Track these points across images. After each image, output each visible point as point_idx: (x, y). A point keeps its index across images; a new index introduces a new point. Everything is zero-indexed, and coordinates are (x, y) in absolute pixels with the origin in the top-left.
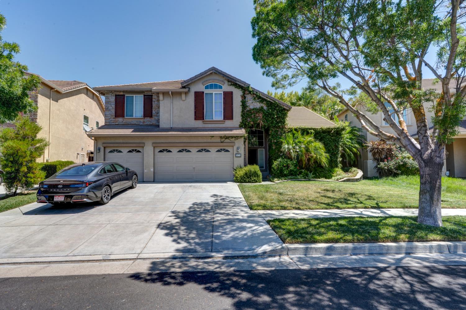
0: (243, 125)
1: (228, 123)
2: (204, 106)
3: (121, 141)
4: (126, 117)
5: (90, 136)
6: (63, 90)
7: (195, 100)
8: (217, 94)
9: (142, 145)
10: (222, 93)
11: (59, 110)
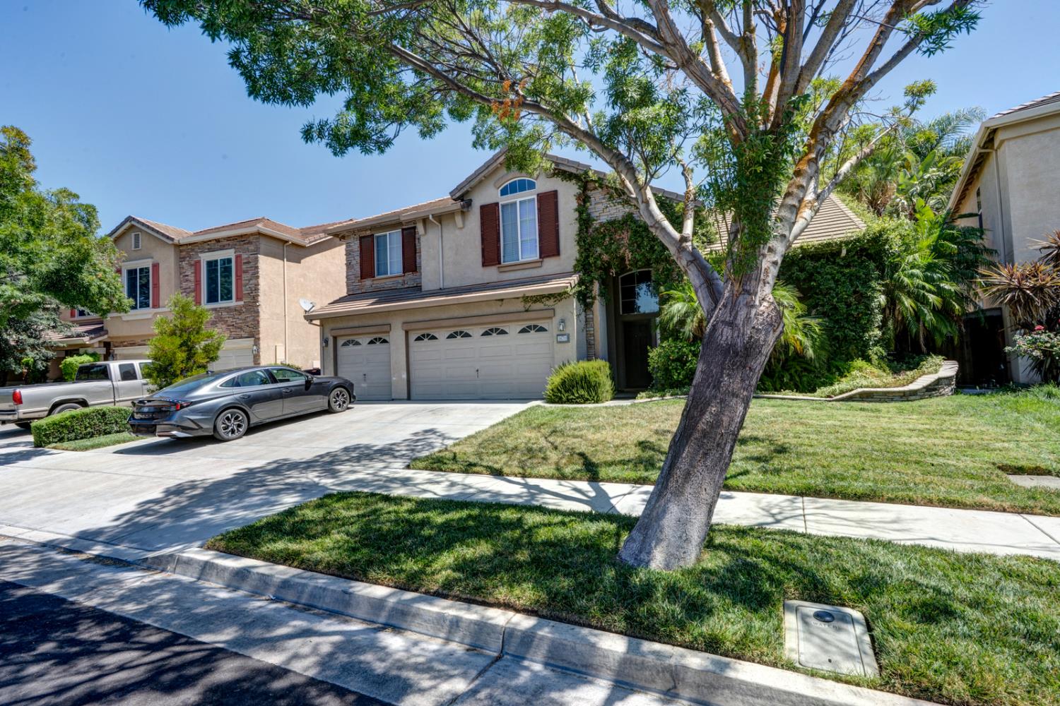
0: (584, 266)
1: (551, 265)
2: (499, 233)
3: (356, 323)
4: (377, 277)
5: (309, 318)
6: (306, 242)
7: (483, 224)
8: (525, 201)
9: (386, 328)
10: (535, 197)
11: (304, 276)
